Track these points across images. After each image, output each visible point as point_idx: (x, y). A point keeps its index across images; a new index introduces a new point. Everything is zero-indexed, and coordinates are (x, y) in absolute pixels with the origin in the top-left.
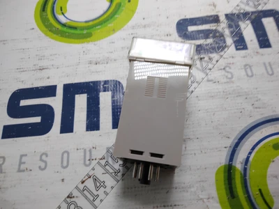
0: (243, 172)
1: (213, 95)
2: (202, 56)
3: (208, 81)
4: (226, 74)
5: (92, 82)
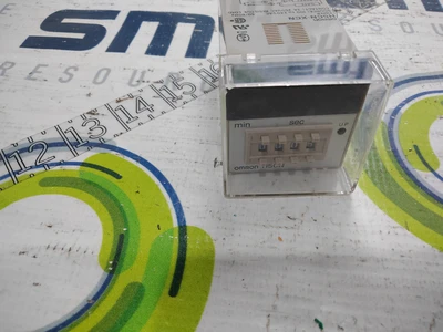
0: (387, 124)
2: (338, 9)
4: (372, 26)
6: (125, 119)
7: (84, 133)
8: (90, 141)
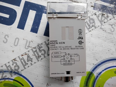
0: (95, 78)
1: (100, 36)
2: (104, 13)
3: (101, 28)
4: (112, 28)
5: (41, 5)
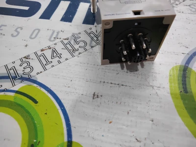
4: (191, 9)
6: (44, 63)
7: (20, 71)
8: (23, 76)
